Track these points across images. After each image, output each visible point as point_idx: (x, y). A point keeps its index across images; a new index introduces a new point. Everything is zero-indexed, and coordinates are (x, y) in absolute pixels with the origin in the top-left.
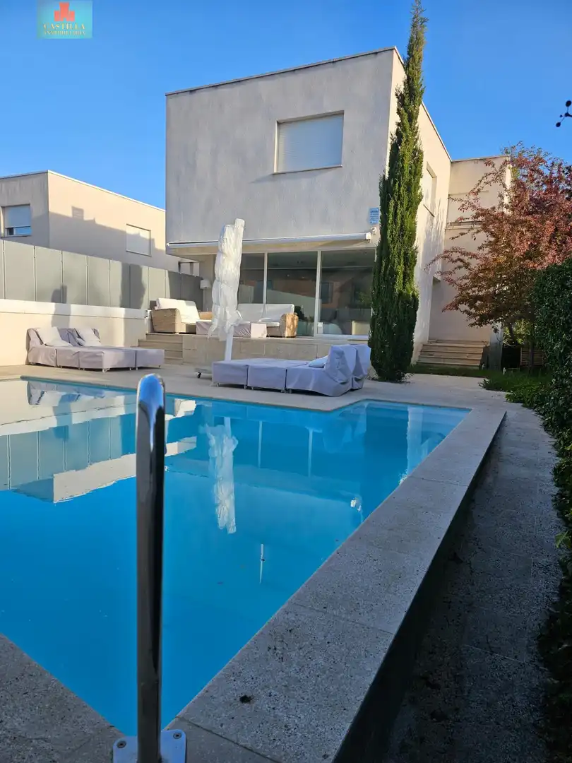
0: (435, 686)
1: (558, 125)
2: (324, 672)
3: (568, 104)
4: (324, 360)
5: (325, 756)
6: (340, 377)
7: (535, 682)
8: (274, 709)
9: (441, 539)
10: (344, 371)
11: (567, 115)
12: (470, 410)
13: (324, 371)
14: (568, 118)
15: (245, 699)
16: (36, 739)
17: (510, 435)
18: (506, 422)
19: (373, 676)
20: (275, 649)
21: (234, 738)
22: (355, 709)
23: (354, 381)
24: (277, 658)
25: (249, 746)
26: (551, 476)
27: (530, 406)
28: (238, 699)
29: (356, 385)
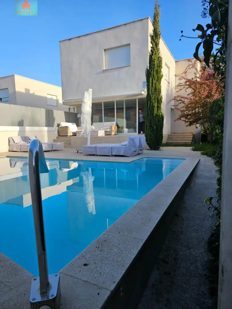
0: (166, 263)
1: (180, 40)
2: (117, 254)
3: (182, 32)
4: (126, 143)
5: (114, 282)
6: (133, 149)
7: (206, 259)
8: (96, 267)
9: (168, 206)
10: (135, 146)
11: (182, 36)
12: (185, 159)
13: (127, 147)
14: (183, 37)
15: (85, 265)
16: (5, 282)
17: (201, 167)
18: (200, 163)
19: (135, 255)
20: (99, 247)
21: (80, 278)
22: (127, 266)
23: (139, 150)
24: (99, 250)
25: (85, 280)
26: (216, 182)
27: (210, 156)
28: (83, 265)
29: (140, 152)
